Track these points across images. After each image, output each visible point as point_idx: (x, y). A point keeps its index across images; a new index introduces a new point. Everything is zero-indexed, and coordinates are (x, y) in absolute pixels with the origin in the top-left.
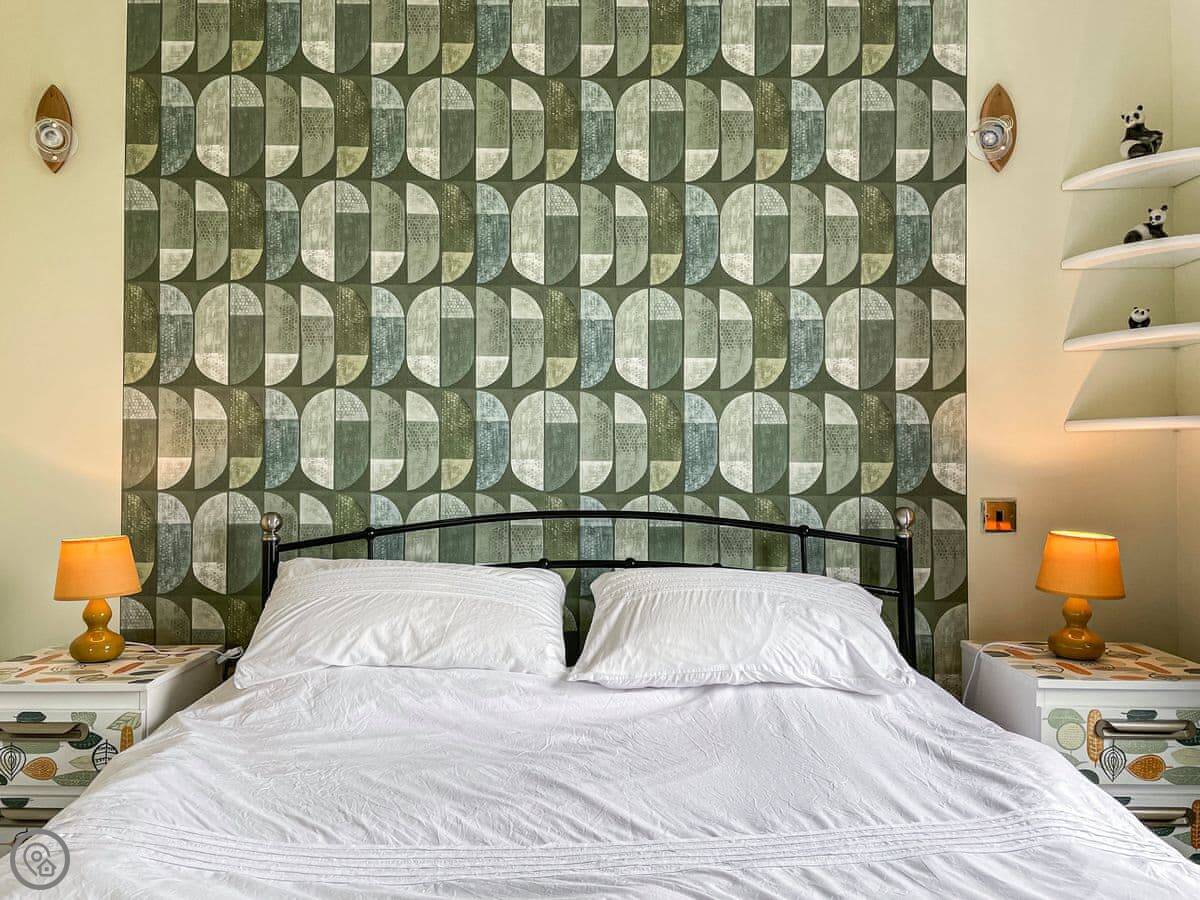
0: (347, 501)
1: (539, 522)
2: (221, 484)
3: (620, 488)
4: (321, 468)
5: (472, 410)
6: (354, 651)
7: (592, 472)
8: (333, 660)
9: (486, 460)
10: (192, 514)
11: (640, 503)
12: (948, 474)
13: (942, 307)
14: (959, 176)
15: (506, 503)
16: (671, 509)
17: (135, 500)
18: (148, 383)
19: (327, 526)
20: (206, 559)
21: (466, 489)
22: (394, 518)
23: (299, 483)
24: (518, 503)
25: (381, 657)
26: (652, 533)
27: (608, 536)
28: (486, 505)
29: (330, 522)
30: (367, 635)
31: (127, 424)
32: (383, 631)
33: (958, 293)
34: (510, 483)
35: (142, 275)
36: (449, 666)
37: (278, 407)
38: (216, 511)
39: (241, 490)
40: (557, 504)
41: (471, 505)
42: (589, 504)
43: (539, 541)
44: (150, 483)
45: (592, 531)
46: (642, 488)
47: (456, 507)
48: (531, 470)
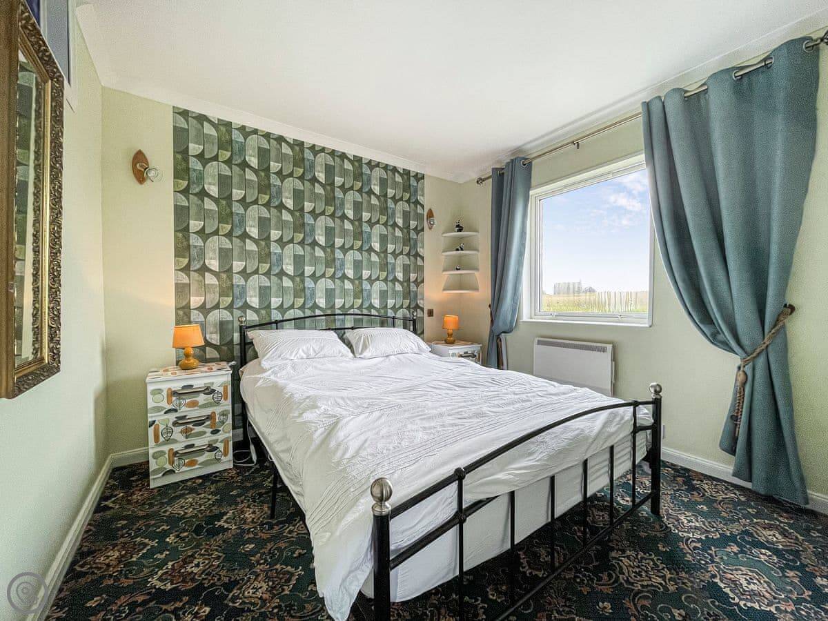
0: (263, 312)
1: (324, 317)
2: (217, 306)
3: (346, 307)
4: (254, 301)
5: (303, 283)
6: (298, 355)
7: (339, 302)
8: (292, 358)
9: (308, 299)
10: (205, 318)
11: (351, 311)
12: (420, 303)
13: (419, 262)
14: (423, 230)
15: (314, 312)
16: (359, 313)
17: (181, 313)
18: (186, 269)
19: (256, 320)
20: (211, 333)
21: (302, 308)
22: (279, 318)
23: (246, 306)
24: (318, 312)
25: (305, 356)
26: (355, 320)
27: (343, 321)
28: (308, 313)
29: (257, 319)
30: (301, 351)
31: (176, 284)
32: (304, 348)
33: (423, 258)
34: (315, 306)
35: (182, 229)
36: (325, 357)
37: (238, 280)
38: (215, 316)
39: (225, 309)
40: (329, 312)
41: (304, 313)
42: (338, 312)
43: (324, 324)
44: (188, 307)
45: (339, 319)
46: (352, 307)
47: (300, 314)
48: (322, 302)
